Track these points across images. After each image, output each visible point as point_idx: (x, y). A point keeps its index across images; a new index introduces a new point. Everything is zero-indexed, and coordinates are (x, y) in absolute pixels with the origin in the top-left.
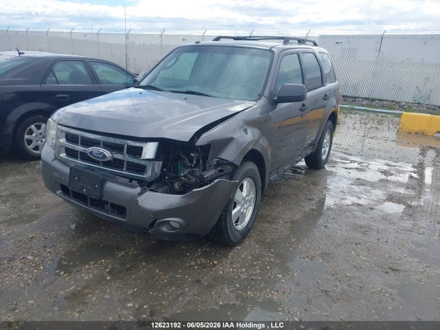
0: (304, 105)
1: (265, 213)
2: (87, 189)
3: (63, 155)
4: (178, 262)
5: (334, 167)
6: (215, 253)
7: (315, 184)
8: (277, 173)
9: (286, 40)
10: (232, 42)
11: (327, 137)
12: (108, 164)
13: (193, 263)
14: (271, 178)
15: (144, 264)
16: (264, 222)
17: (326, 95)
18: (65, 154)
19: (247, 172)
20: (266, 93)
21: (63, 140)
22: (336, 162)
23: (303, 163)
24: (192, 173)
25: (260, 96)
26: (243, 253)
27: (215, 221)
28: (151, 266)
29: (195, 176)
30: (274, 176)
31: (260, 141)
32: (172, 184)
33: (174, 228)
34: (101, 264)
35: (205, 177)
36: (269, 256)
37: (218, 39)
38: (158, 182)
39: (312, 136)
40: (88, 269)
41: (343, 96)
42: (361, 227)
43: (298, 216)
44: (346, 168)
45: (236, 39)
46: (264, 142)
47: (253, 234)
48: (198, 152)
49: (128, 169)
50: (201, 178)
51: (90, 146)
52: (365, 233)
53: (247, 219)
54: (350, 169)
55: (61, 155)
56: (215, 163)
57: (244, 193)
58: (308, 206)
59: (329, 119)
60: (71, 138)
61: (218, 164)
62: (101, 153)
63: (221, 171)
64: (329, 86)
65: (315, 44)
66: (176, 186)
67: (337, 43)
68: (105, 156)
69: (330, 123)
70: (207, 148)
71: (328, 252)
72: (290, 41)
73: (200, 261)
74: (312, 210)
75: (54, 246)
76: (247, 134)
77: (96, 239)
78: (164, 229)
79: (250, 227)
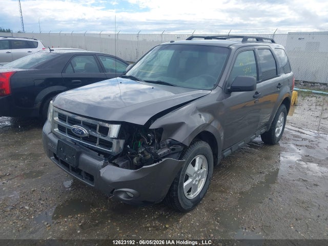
0: (257, 93)
1: (219, 182)
2: (69, 159)
3: (56, 130)
4: (137, 223)
5: (286, 143)
6: (169, 218)
7: (267, 158)
8: (231, 149)
9: (245, 39)
10: (203, 41)
11: (281, 118)
12: (85, 139)
13: (148, 225)
14: (225, 154)
15: (109, 221)
16: (217, 191)
17: (279, 84)
18: (57, 129)
19: (199, 150)
20: (221, 84)
21: (56, 119)
22: (289, 139)
23: (259, 139)
24: (149, 151)
25: (216, 86)
26: (193, 219)
27: (164, 193)
28: (115, 224)
29: (151, 153)
30: (227, 153)
31: (213, 124)
32: (132, 158)
33: (129, 197)
34: (77, 218)
35: (159, 154)
36: (214, 224)
37: (190, 39)
38: (121, 157)
39: (266, 118)
40: (66, 222)
41: (304, 82)
42: (303, 203)
43: (248, 188)
44: (297, 145)
45: (207, 38)
46: (215, 125)
47: (205, 202)
48: (153, 134)
49: (100, 144)
50: (155, 155)
51: (74, 125)
52: (306, 209)
53: (199, 189)
54: (301, 146)
55: (55, 130)
56: (168, 143)
57: (196, 168)
58: (257, 179)
59: (283, 103)
60: (62, 117)
61: (171, 144)
62: (81, 130)
63: (173, 149)
64: (283, 76)
65: (273, 42)
66: (135, 160)
67: (299, 39)
68: (83, 133)
69: (284, 107)
70: (160, 130)
71: (268, 224)
72: (249, 40)
73: (155, 223)
74: (261, 183)
75: (47, 199)
76: (201, 118)
77: (79, 196)
78: (122, 196)
79: (201, 197)
